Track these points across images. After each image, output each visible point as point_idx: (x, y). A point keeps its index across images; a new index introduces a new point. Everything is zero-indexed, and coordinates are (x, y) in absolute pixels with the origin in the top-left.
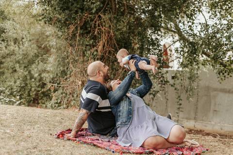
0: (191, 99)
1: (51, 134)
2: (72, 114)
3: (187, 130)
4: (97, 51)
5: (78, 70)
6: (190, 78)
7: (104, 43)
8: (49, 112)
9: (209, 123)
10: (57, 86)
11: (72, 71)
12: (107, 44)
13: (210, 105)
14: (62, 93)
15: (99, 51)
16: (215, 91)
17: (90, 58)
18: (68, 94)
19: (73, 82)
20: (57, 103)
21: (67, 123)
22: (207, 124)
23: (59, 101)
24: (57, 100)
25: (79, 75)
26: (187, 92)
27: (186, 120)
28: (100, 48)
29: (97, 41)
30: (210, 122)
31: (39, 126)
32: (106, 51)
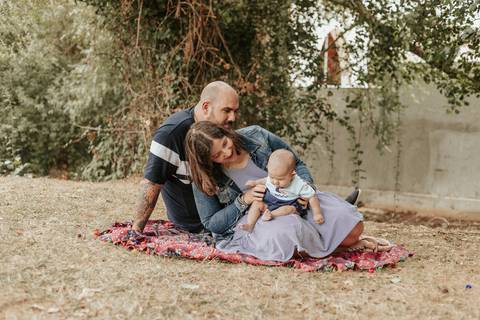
0: (386, 147)
1: (80, 236)
2: (132, 191)
3: (382, 212)
4: (181, 53)
5: (144, 96)
6: (383, 104)
7: (197, 36)
8: (81, 187)
9: (427, 196)
10: (102, 132)
11: (133, 98)
12: (203, 38)
13: (428, 159)
14: (112, 147)
15: (186, 53)
16: (439, 128)
17: (167, 70)
18: (125, 146)
19: (135, 121)
20: (102, 167)
21: (118, 211)
22: (423, 198)
23: (107, 163)
24: (103, 160)
25: (146, 108)
26: (377, 133)
27: (378, 192)
28: (189, 45)
29: (181, 32)
30: (429, 193)
31: (55, 219)
32: (201, 53)
